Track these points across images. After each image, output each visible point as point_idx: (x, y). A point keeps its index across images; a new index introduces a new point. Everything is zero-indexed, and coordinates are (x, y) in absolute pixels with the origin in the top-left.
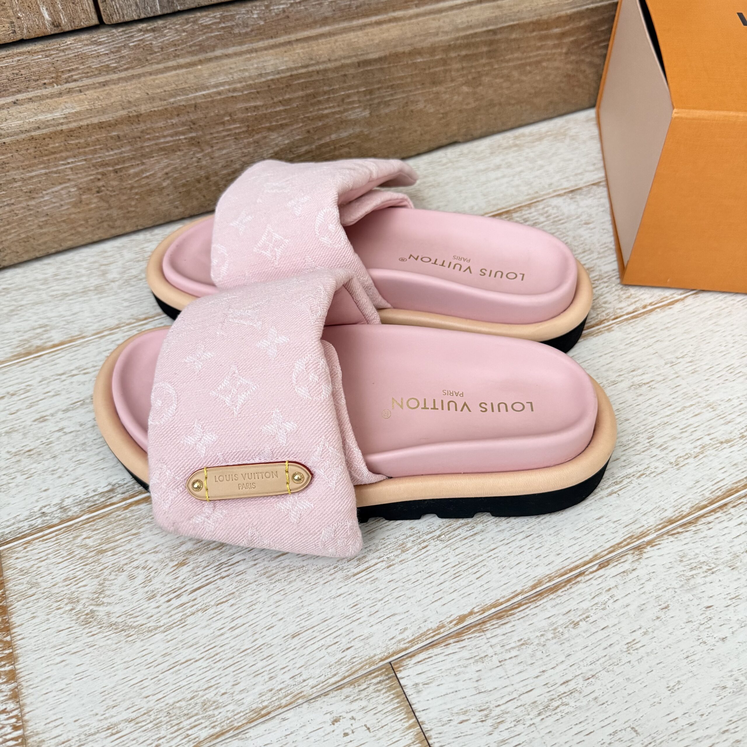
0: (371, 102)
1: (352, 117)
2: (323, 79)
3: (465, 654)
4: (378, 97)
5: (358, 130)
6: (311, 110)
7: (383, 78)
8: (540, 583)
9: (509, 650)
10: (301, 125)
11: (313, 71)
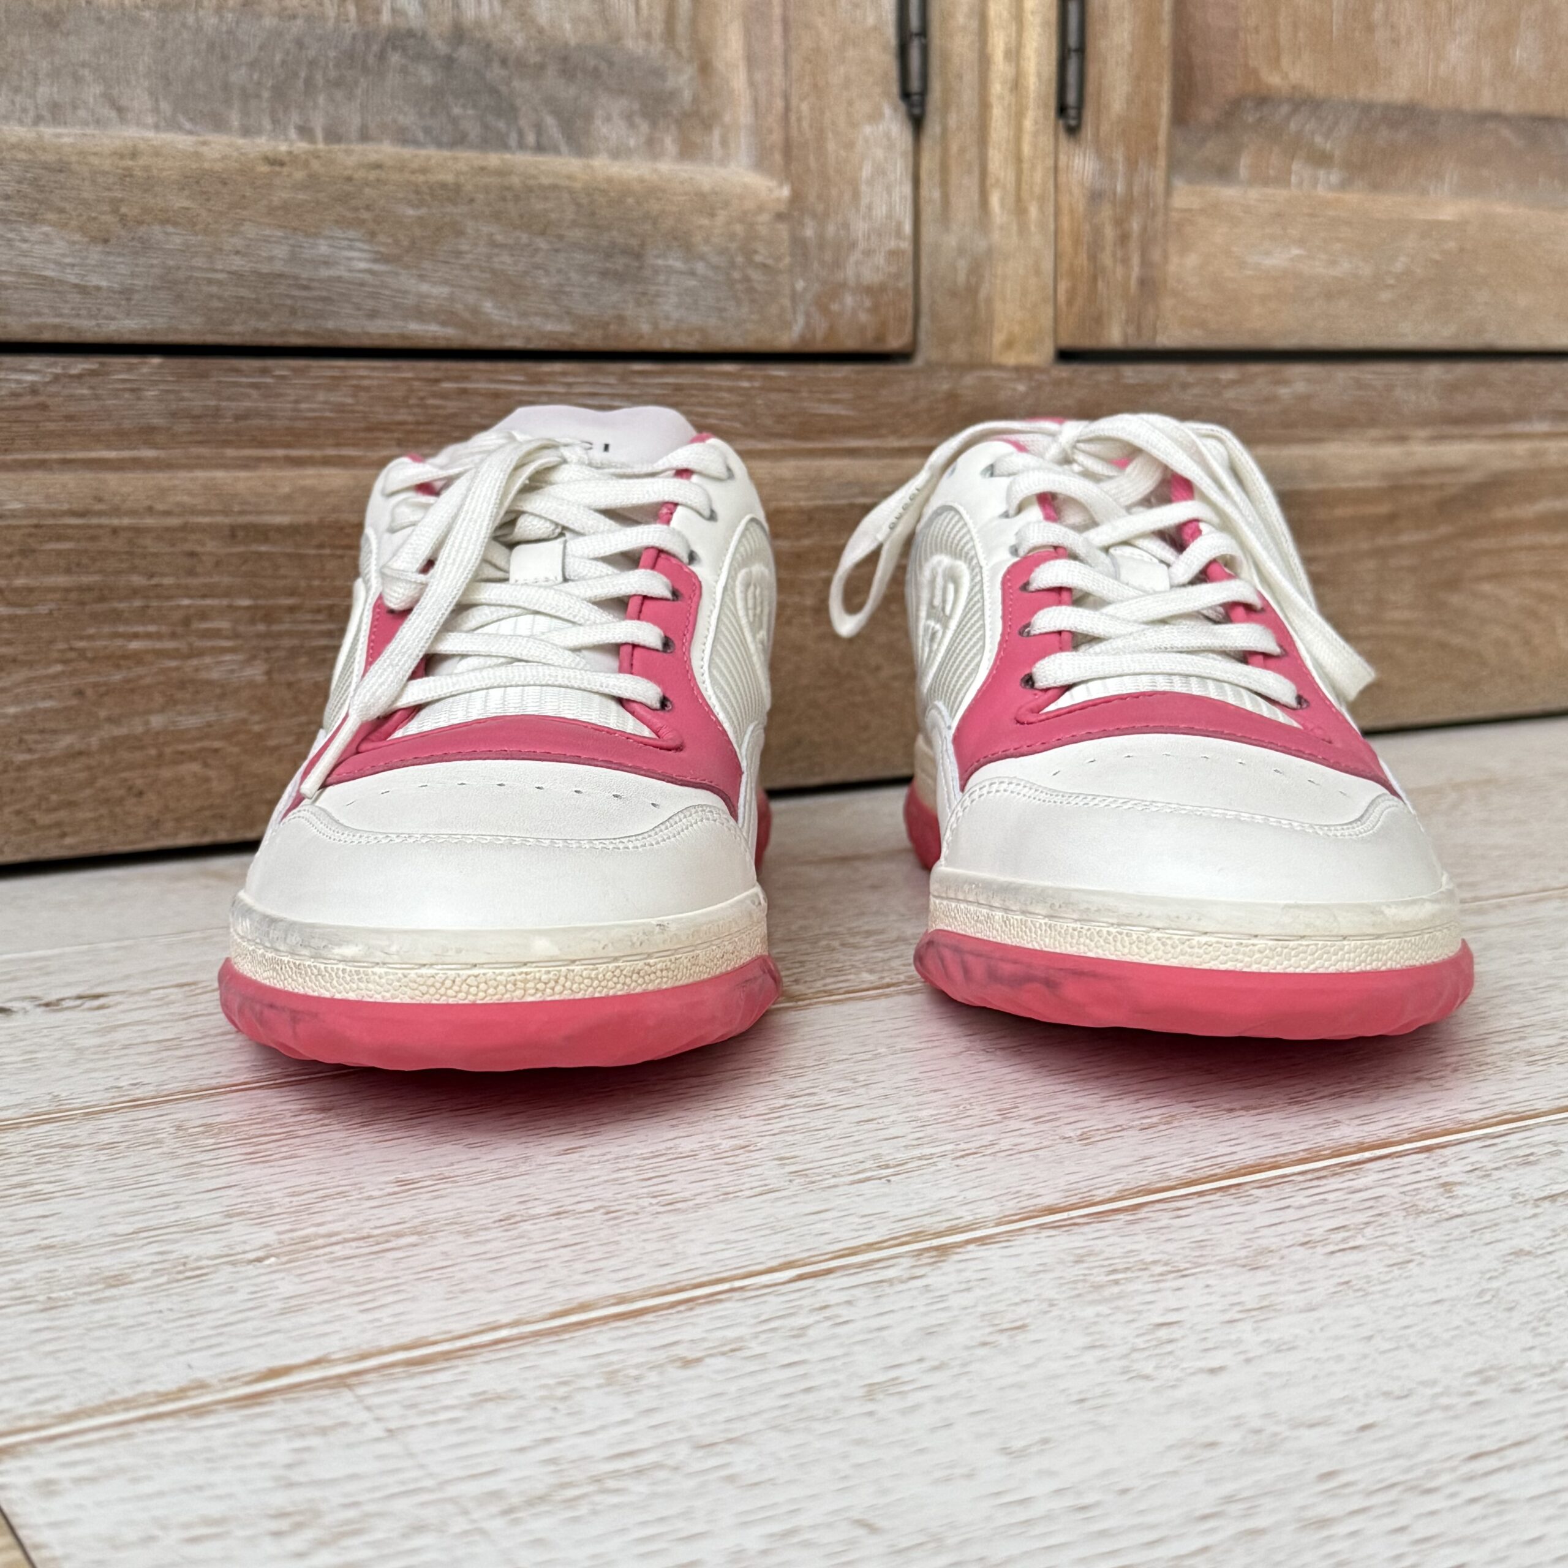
0: (269, 643)
1: (215, 675)
2: (130, 553)
3: (267, 1424)
4: (290, 634)
5: (231, 716)
6: (91, 631)
7: (303, 584)
8: (584, 1307)
9: (433, 1412)
10: (59, 668)
11: (100, 526)
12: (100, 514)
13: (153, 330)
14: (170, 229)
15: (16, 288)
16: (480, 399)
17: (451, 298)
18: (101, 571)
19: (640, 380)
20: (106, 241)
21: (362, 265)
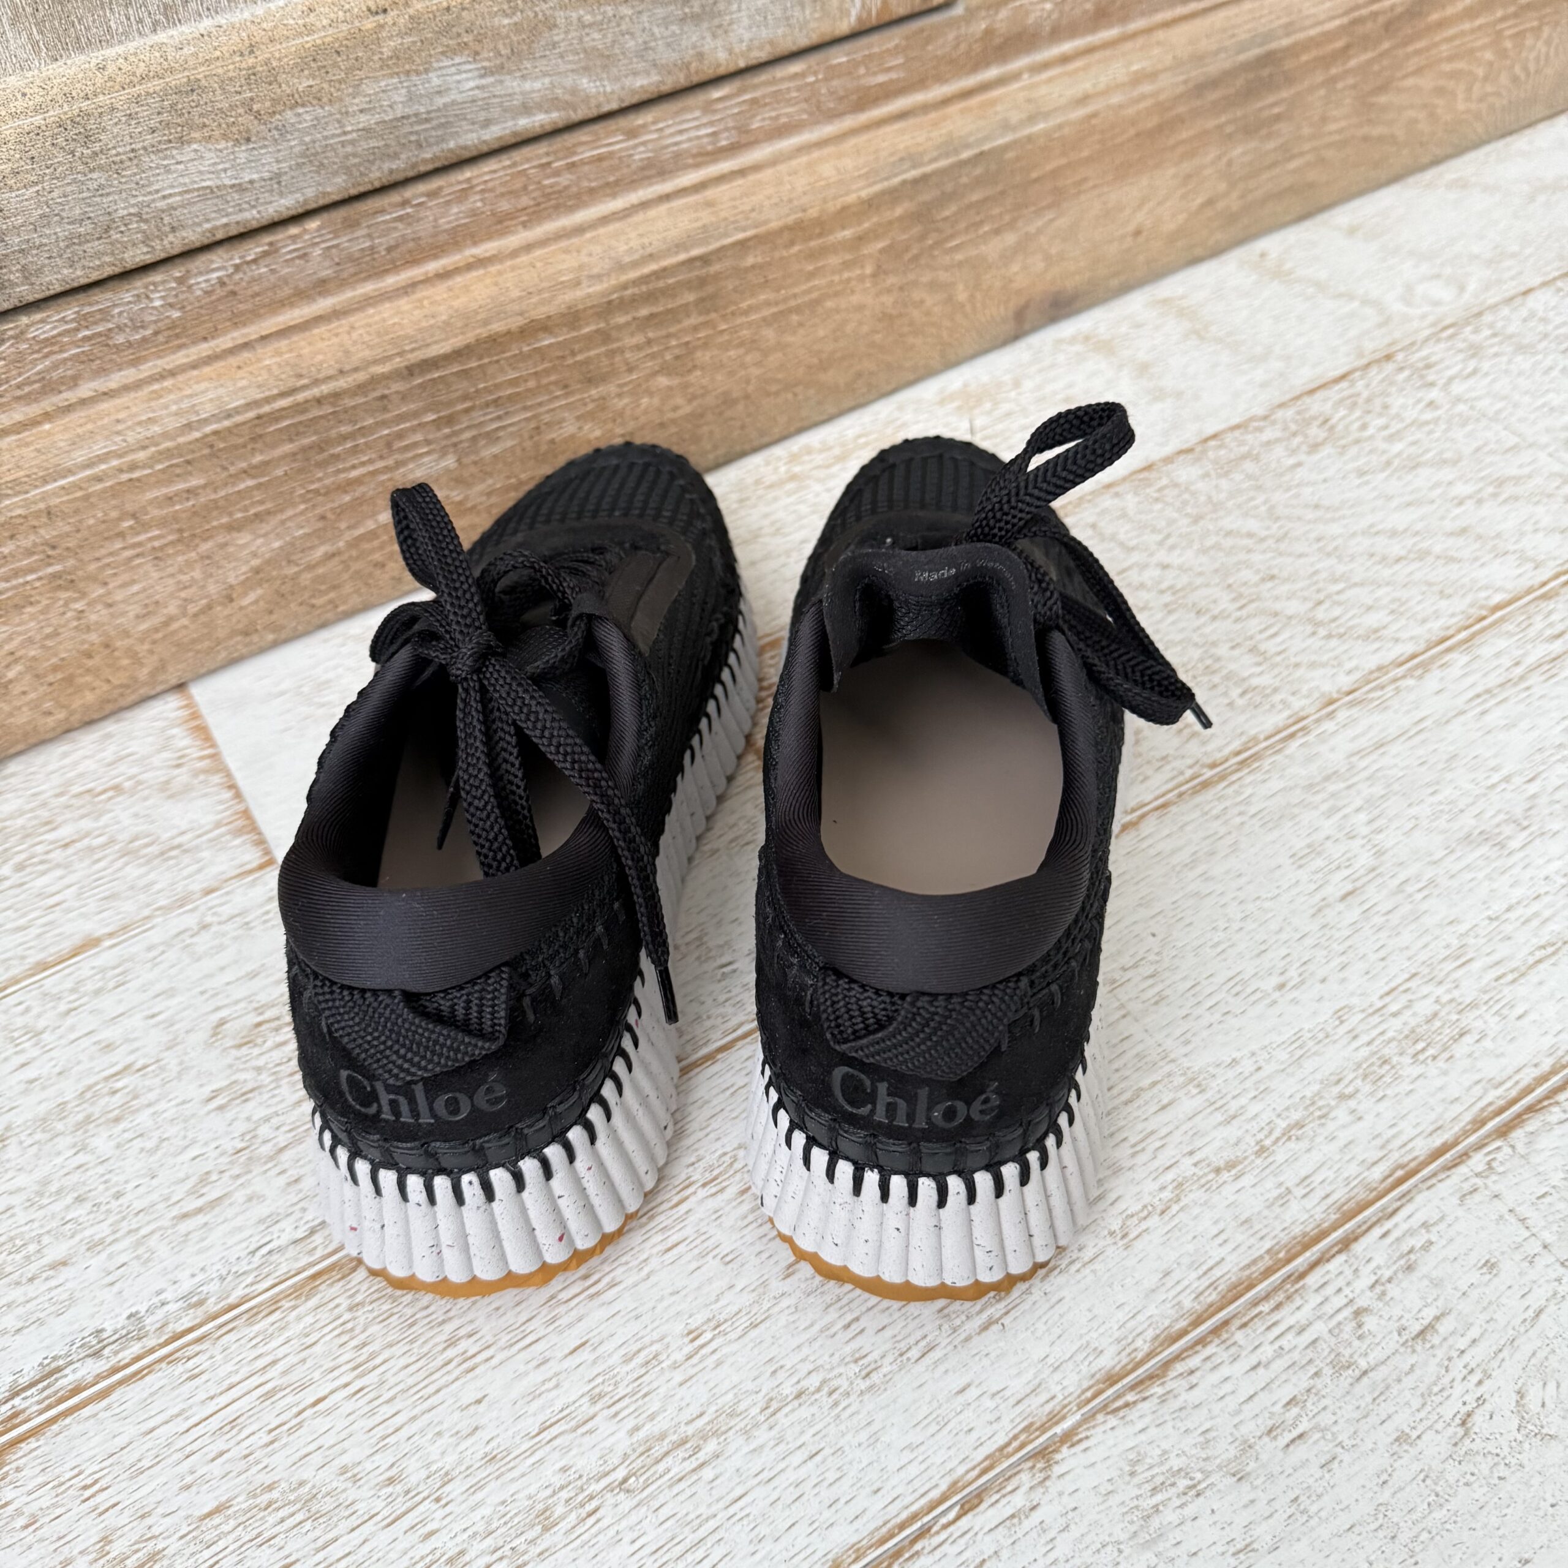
12: (304, 387)
13: (306, 201)
14: (300, 110)
15: (183, 206)
16: (586, 168)
17: (553, 86)
18: (316, 433)
19: (720, 106)
20: (248, 140)
21: (472, 84)
